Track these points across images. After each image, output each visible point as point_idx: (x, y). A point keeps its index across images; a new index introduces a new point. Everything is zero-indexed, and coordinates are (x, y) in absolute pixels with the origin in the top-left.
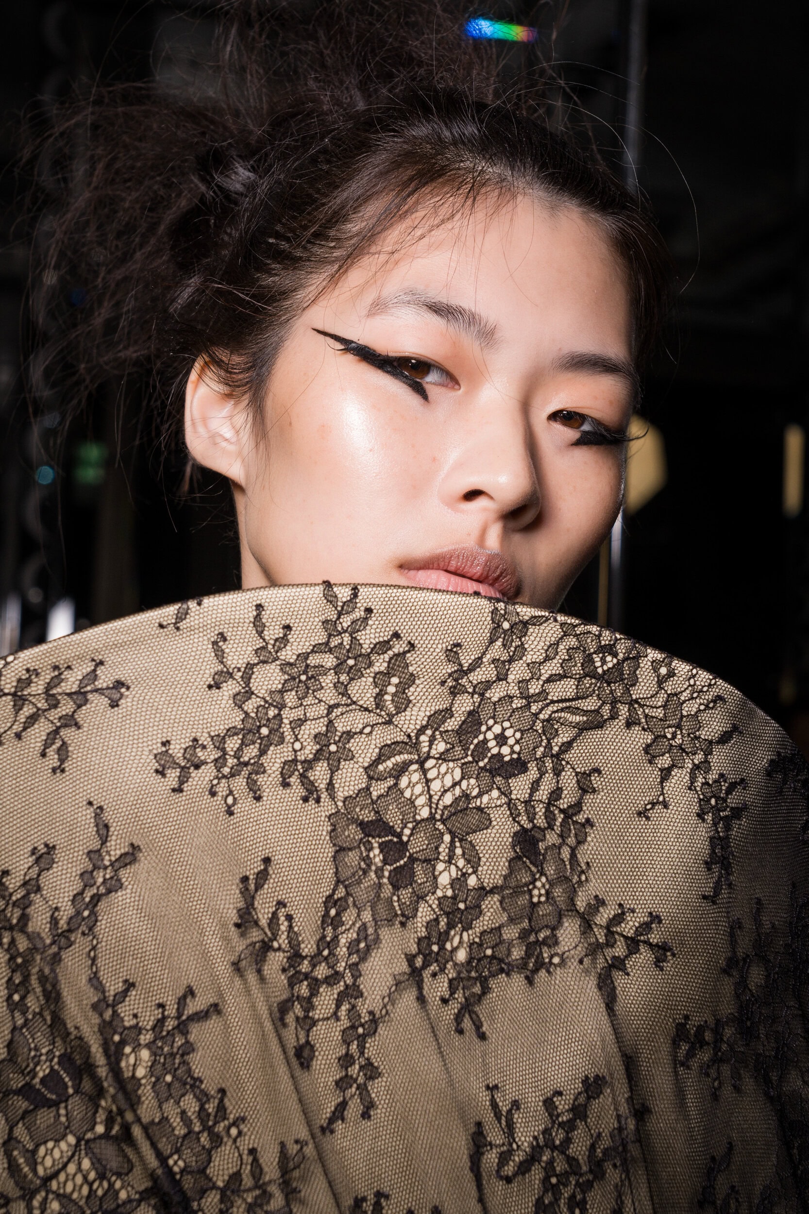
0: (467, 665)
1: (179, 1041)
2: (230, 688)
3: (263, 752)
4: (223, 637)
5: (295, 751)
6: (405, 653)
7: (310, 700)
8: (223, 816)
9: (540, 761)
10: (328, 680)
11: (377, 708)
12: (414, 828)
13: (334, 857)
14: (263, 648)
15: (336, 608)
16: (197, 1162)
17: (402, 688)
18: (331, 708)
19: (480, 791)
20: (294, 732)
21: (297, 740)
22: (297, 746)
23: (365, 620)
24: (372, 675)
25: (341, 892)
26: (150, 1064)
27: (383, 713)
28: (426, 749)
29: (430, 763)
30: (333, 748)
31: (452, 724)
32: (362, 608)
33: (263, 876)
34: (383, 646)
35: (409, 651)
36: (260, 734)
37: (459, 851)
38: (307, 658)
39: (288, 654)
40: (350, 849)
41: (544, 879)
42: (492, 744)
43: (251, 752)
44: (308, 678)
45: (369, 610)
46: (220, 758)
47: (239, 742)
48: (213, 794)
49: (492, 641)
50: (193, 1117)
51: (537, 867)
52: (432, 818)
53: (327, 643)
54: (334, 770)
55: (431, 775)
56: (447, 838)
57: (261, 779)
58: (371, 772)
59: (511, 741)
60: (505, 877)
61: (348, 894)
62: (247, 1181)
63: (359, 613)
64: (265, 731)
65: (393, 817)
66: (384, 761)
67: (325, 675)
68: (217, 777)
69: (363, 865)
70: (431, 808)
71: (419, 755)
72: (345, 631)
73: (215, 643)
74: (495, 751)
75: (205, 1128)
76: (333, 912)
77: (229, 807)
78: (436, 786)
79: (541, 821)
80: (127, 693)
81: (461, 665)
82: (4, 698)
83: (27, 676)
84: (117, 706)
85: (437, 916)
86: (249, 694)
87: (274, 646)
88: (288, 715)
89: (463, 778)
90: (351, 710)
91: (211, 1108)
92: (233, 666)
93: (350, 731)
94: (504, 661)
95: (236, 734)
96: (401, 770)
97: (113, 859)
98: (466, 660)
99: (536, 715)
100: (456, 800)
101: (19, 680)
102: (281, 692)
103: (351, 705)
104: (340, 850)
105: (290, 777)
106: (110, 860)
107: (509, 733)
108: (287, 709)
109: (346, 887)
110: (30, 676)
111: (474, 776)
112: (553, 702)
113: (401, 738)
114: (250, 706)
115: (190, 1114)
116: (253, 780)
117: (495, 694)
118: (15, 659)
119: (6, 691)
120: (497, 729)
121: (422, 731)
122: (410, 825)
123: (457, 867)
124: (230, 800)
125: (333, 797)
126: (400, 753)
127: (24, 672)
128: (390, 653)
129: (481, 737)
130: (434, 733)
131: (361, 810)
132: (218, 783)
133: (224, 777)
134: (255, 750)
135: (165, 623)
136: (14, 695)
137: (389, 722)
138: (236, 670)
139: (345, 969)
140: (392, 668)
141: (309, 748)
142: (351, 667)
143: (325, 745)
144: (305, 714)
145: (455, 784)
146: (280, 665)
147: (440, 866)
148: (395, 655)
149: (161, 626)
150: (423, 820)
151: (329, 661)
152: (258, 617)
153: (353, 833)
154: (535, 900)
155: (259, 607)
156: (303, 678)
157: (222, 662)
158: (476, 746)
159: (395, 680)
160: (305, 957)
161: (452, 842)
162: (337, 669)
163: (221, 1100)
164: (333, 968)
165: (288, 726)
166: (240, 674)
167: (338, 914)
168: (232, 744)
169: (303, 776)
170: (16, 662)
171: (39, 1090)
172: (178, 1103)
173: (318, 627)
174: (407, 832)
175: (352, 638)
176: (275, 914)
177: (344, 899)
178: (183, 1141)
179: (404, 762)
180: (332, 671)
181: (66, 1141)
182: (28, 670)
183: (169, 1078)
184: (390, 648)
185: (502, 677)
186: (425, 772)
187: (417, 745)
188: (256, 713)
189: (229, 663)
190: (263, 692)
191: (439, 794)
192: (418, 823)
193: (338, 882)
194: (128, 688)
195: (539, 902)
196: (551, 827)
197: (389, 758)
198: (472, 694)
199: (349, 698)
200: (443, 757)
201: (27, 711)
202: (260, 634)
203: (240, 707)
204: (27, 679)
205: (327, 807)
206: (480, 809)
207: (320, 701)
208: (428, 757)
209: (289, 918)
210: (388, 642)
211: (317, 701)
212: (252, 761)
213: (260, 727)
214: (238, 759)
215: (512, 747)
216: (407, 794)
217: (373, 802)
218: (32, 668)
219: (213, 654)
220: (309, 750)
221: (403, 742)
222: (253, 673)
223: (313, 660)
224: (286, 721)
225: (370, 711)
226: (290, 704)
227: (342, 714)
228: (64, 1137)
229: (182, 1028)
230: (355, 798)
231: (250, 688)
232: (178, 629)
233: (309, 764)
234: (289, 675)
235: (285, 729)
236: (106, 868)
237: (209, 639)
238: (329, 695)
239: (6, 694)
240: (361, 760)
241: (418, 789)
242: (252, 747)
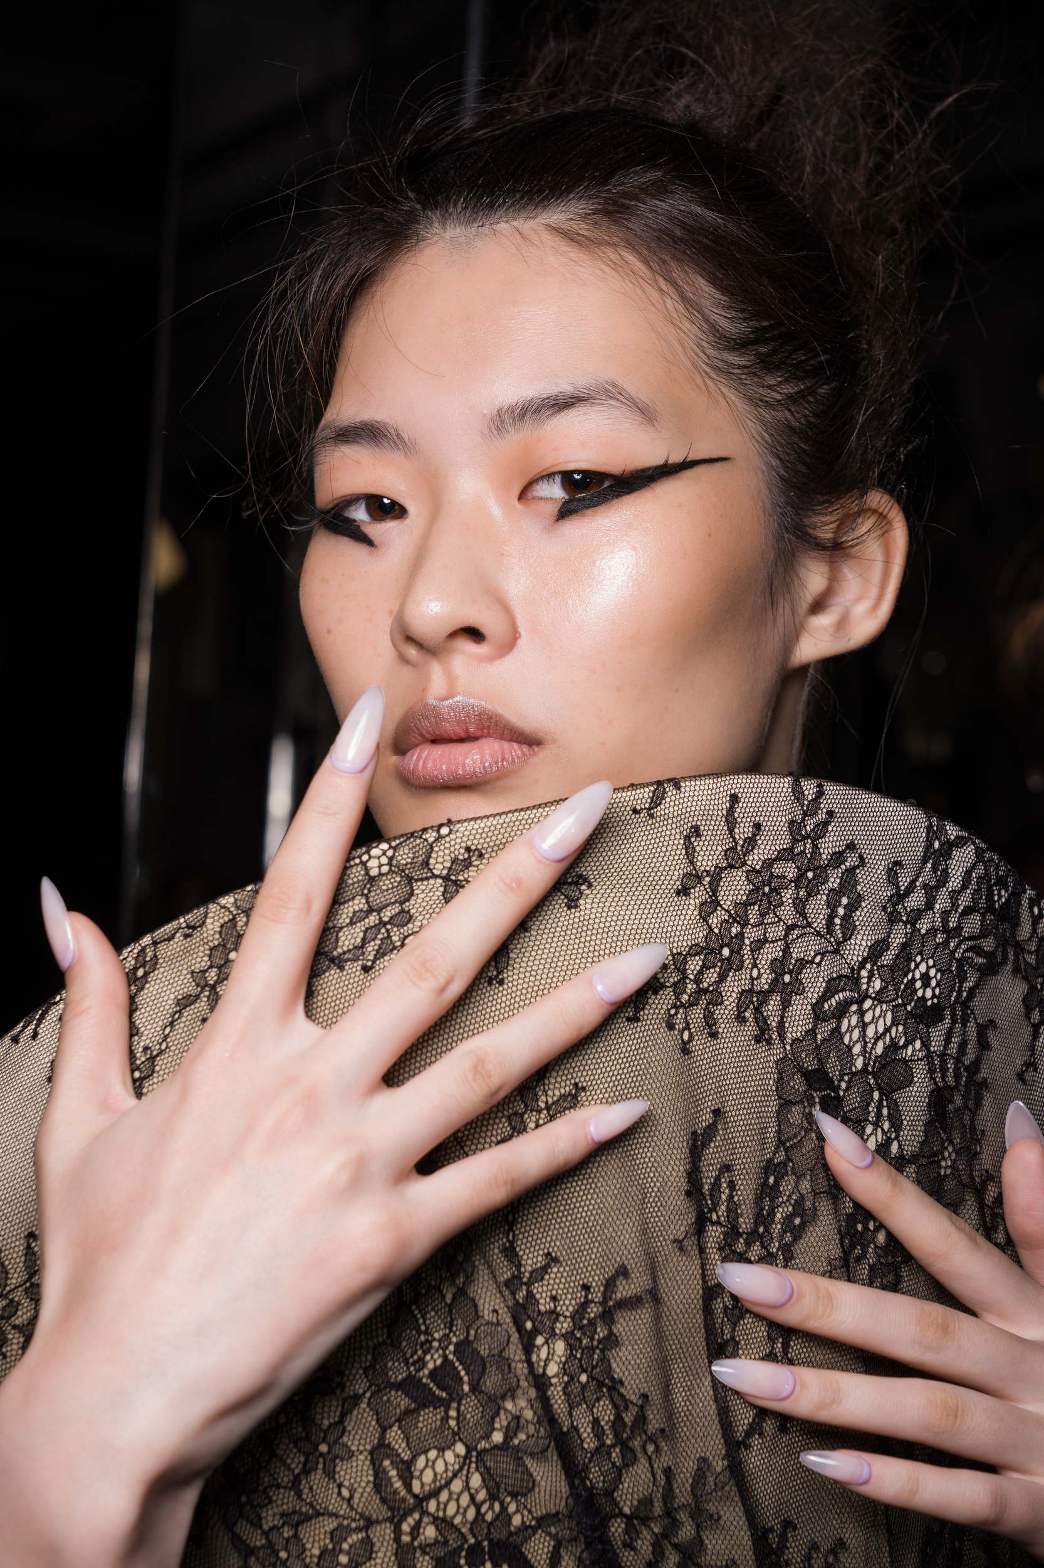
0: (903, 888)
1: (601, 1332)
2: (699, 894)
3: (722, 978)
4: (696, 831)
5: (753, 979)
6: (855, 868)
7: (770, 918)
8: (678, 1054)
9: (953, 1008)
10: (788, 895)
11: (828, 933)
12: (849, 1082)
13: (778, 1113)
14: (731, 848)
15: (802, 807)
16: (604, 1482)
17: (851, 908)
18: (790, 928)
19: (906, 1041)
20: (753, 956)
21: (755, 965)
22: (755, 973)
23: (826, 823)
24: (826, 892)
25: (781, 1156)
26: (563, 1359)
27: (832, 940)
28: (864, 987)
29: (868, 1003)
30: (787, 978)
31: (887, 959)
32: (825, 810)
33: (712, 1129)
34: (838, 858)
35: (858, 867)
36: (721, 955)
37: (885, 1112)
38: (770, 866)
39: (755, 859)
40: (795, 1104)
41: (950, 1149)
42: (918, 984)
43: (712, 976)
44: (771, 891)
45: (830, 813)
46: (679, 981)
47: (700, 963)
48: (671, 1027)
49: (924, 861)
50: (606, 1428)
51: (945, 1132)
52: (864, 1070)
53: (791, 850)
54: (785, 1004)
55: (868, 1017)
56: (876, 1095)
57: (718, 1011)
58: (817, 1008)
59: (933, 983)
60: (922, 1143)
61: (789, 1159)
62: (658, 1509)
63: (821, 816)
64: (726, 952)
65: (833, 1068)
66: (830, 998)
67: (786, 888)
68: (675, 1006)
69: (805, 1124)
70: (865, 1057)
71: (859, 992)
72: (808, 836)
73: (688, 838)
74: (920, 993)
75: (620, 1441)
76: (771, 1180)
77: (684, 1043)
78: (870, 1032)
79: (950, 1079)
80: (588, 892)
81: (898, 887)
82: (432, 881)
83: (466, 856)
84: (576, 907)
86: (716, 903)
87: (743, 847)
88: (752, 934)
89: (893, 1024)
90: (805, 934)
91: (628, 1418)
92: (702, 868)
93: (803, 959)
94: (932, 887)
95: (697, 954)
96: (842, 1011)
97: (550, 1101)
98: (904, 883)
99: (953, 952)
100: (886, 1049)
101: (454, 861)
102: (746, 904)
103: (805, 927)
104: (785, 1104)
105: (745, 1010)
106: (547, 1103)
107: (932, 972)
108: (750, 927)
109: (786, 1150)
110: (470, 857)
111: (902, 1022)
112: (966, 939)
113: (846, 971)
114: (714, 921)
115: (603, 1423)
116: (710, 1012)
117: (924, 926)
118: (450, 833)
119: (436, 872)
120: (923, 968)
121: (862, 965)
122: (846, 1078)
123: (883, 1130)
124: (686, 1036)
125: (782, 1037)
126: (844, 990)
127: (462, 851)
128: (843, 867)
129: (910, 976)
130: (872, 967)
131: (806, 1056)
132: (676, 1014)
133: (683, 1005)
134: (715, 975)
135: (638, 807)
136: (446, 879)
137: (836, 952)
138: (705, 874)
139: (778, 1251)
140: (844, 886)
141: (765, 976)
142: (810, 881)
143: (780, 975)
144: (765, 935)
145: (887, 1030)
146: (746, 872)
147: (869, 1129)
148: (846, 870)
149: (635, 811)
150: (858, 1072)
151: (790, 870)
152: (731, 810)
153: (798, 1083)
154: (943, 1172)
155: (734, 798)
156: (767, 889)
157: (691, 862)
158: (906, 985)
159: (845, 901)
160: (741, 1235)
161: (880, 1100)
162: (797, 880)
163: (642, 1408)
164: (765, 1248)
165: (748, 948)
166: (708, 879)
167: (776, 1182)
168: (694, 965)
169: (757, 1010)
170: (453, 836)
171: (426, 1385)
172: (591, 1409)
173: (784, 829)
174: (844, 1085)
175: (814, 845)
176: (718, 1179)
177: (784, 1164)
178: (592, 1456)
179: (845, 1000)
180: (793, 884)
181: (454, 1451)
182: (468, 849)
183: (584, 1378)
184: (843, 863)
185: (930, 906)
186: (861, 1013)
187: (857, 981)
188: (720, 930)
189: (699, 864)
190: (728, 903)
191: (873, 1041)
192: (853, 1074)
193: (781, 1143)
194: (590, 886)
195: (946, 1176)
196: (956, 1087)
197: (833, 996)
198: (906, 923)
199: (806, 918)
200: (879, 998)
202: (731, 831)
203: (705, 920)
204: (465, 860)
205: (777, 1052)
206: (905, 1061)
207: (780, 919)
208: (866, 996)
209: (732, 1186)
210: (841, 853)
211: (776, 919)
212: (711, 988)
213: (722, 947)
214: (698, 985)
215: (933, 989)
216: (846, 1040)
217: (818, 1047)
218: (473, 848)
219: (684, 852)
220: (765, 979)
221: (846, 976)
222: (721, 878)
223: (777, 869)
224: (747, 942)
225: (822, 936)
226: (752, 921)
227: (798, 938)
228: (450, 1446)
229: (607, 1316)
230: (802, 1041)
231: (717, 897)
232: (652, 816)
233: (764, 996)
234: (754, 885)
235: (745, 952)
236: (539, 1111)
237: (681, 833)
238: (787, 912)
239: (435, 877)
240: (810, 995)
241: (856, 1034)
242: (712, 970)
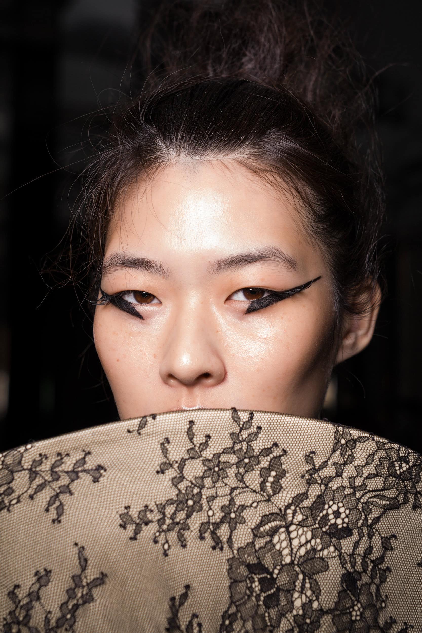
0: (318, 465)
2: (171, 473)
3: (189, 516)
4: (167, 440)
5: (209, 516)
6: (280, 456)
7: (219, 484)
8: (161, 556)
9: (360, 529)
10: (232, 472)
11: (261, 491)
12: (281, 569)
13: (230, 587)
14: (192, 449)
15: (239, 426)
17: (278, 478)
18: (233, 490)
19: (322, 547)
20: (209, 504)
21: (210, 509)
22: (210, 513)
23: (257, 434)
24: (259, 469)
25: (233, 610)
27: (265, 494)
28: (290, 519)
29: (292, 528)
30: (233, 515)
31: (307, 503)
32: (255, 426)
33: (185, 596)
34: (267, 451)
35: (283, 455)
36: (187, 504)
37: (308, 585)
38: (219, 457)
39: (208, 453)
40: (241, 582)
41: (359, 605)
42: (331, 517)
43: (181, 516)
44: (220, 470)
45: (259, 428)
46: (161, 519)
47: (174, 509)
48: (156, 542)
49: (334, 451)
51: (355, 597)
52: (292, 563)
53: (233, 448)
54: (233, 529)
55: (293, 535)
56: (301, 577)
57: (187, 534)
58: (255, 530)
59: (343, 516)
60: (336, 603)
61: (238, 611)
63: (253, 429)
64: (190, 503)
65: (268, 561)
66: (264, 525)
67: (230, 468)
68: (158, 531)
69: (248, 592)
70: (292, 556)
71: (286, 522)
72: (244, 441)
73: (162, 444)
74: (333, 521)
76: (227, 622)
77: (165, 551)
78: (295, 543)
79: (359, 568)
80: (104, 474)
81: (314, 465)
82: (23, 472)
83: (40, 458)
84: (98, 481)
85: (293, 627)
86: (182, 478)
87: (199, 448)
88: (206, 493)
89: (312, 538)
90: (245, 492)
92: (173, 460)
93: (244, 505)
94: (341, 465)
95: (172, 504)
96: (274, 531)
97: (89, 581)
98: (318, 462)
99: (359, 499)
100: (307, 552)
101: (34, 461)
102: (202, 478)
103: (245, 488)
104: (234, 582)
105: (205, 533)
106: (87, 582)
107: (342, 510)
108: (205, 489)
109: (237, 606)
110: (41, 459)
111: (319, 537)
112: (369, 491)
113: (276, 510)
114: (182, 486)
116: (181, 534)
117: (334, 485)
118: (32, 447)
119: (25, 467)
120: (335, 508)
121: (288, 507)
122: (278, 567)
123: (306, 595)
124: (166, 547)
125: (231, 547)
126: (274, 520)
127: (38, 456)
128: (271, 456)
129: (325, 512)
130: (296, 508)
131: (248, 556)
132: (160, 535)
133: (163, 531)
134: (184, 515)
135: (131, 430)
136: (30, 470)
137: (268, 500)
138: (174, 462)
140: (272, 466)
141: (218, 514)
142: (246, 464)
143: (228, 513)
144: (216, 493)
145: (308, 542)
146: (202, 460)
147: (296, 595)
148: (274, 457)
149: (129, 431)
150: (287, 564)
151: (233, 459)
152: (190, 429)
153: (243, 570)
154: (353, 618)
155: (191, 422)
156: (216, 469)
157: (166, 457)
158: (321, 518)
159: (273, 473)
161: (304, 579)
162: (238, 465)
165: (205, 500)
166: (177, 465)
167: (231, 624)
168: (170, 510)
169: (213, 533)
170: (33, 449)
173: (227, 437)
174: (276, 571)
175: (248, 445)
176: (191, 623)
177: (235, 614)
179: (276, 526)
180: (235, 466)
182: (40, 455)
184: (271, 453)
185: (339, 474)
186: (289, 533)
187: (284, 516)
188: (186, 491)
189: (170, 457)
190: (191, 477)
191: (297, 548)
192: (283, 566)
193: (232, 602)
194: (105, 470)
195: (356, 620)
196: (365, 571)
197: (267, 524)
198: (320, 484)
199: (244, 483)
200: (301, 524)
201: (38, 481)
202: (191, 439)
203: (176, 486)
204: (39, 461)
205: (227, 554)
206: (322, 558)
207: (226, 485)
208: (292, 524)
209: (200, 625)
210: (270, 449)
211: (224, 485)
212: (182, 522)
213: (187, 500)
214: (173, 520)
215: (343, 519)
216: (278, 547)
217: (256, 551)
218: (43, 454)
219: (161, 451)
220: (218, 516)
221: (276, 513)
222: (185, 465)
223: (223, 458)
224: (204, 497)
225: (257, 493)
226: (207, 486)
227: (239, 494)
230: (245, 549)
231: (183, 475)
232: (139, 434)
233: (217, 525)
234: (207, 467)
235: (203, 502)
236: (83, 587)
237: (158, 442)
238: (232, 481)
239: (24, 470)
240: (249, 524)
241: (284, 544)
242: (182, 512)
